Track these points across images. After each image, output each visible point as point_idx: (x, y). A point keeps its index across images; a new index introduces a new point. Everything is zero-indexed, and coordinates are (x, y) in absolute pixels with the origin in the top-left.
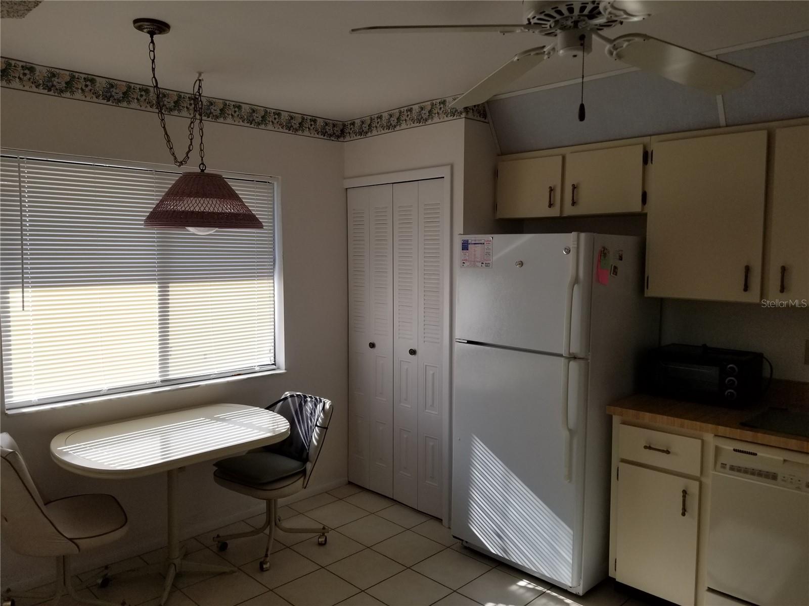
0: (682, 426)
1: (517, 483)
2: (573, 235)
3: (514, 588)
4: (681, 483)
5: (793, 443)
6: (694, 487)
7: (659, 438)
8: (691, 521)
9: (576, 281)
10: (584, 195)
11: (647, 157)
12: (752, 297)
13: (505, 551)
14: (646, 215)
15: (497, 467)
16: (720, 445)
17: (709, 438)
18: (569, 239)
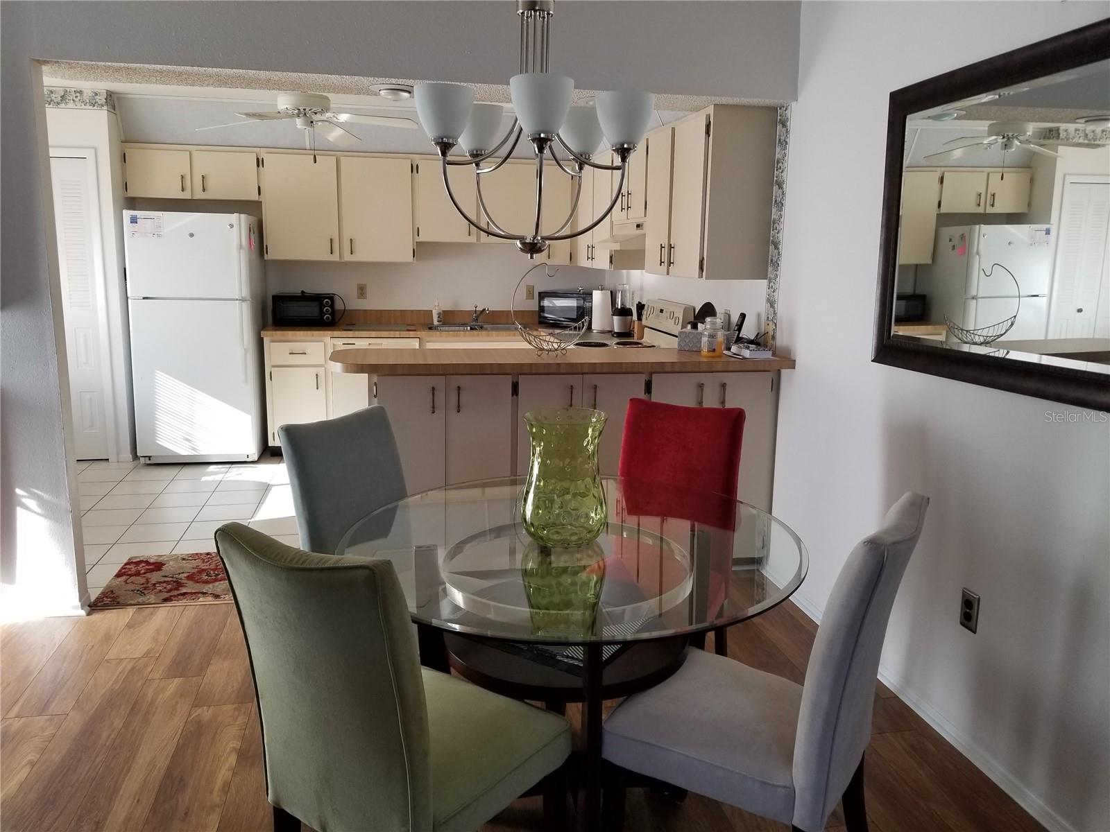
0: (313, 336)
1: (201, 396)
2: (236, 215)
3: (208, 470)
4: (313, 371)
5: (373, 334)
6: (321, 371)
7: (297, 346)
8: (322, 391)
9: (241, 247)
10: (210, 183)
11: (259, 163)
12: (335, 258)
13: (194, 449)
14: (261, 202)
15: (183, 389)
16: (335, 343)
17: (327, 340)
18: (233, 218)
